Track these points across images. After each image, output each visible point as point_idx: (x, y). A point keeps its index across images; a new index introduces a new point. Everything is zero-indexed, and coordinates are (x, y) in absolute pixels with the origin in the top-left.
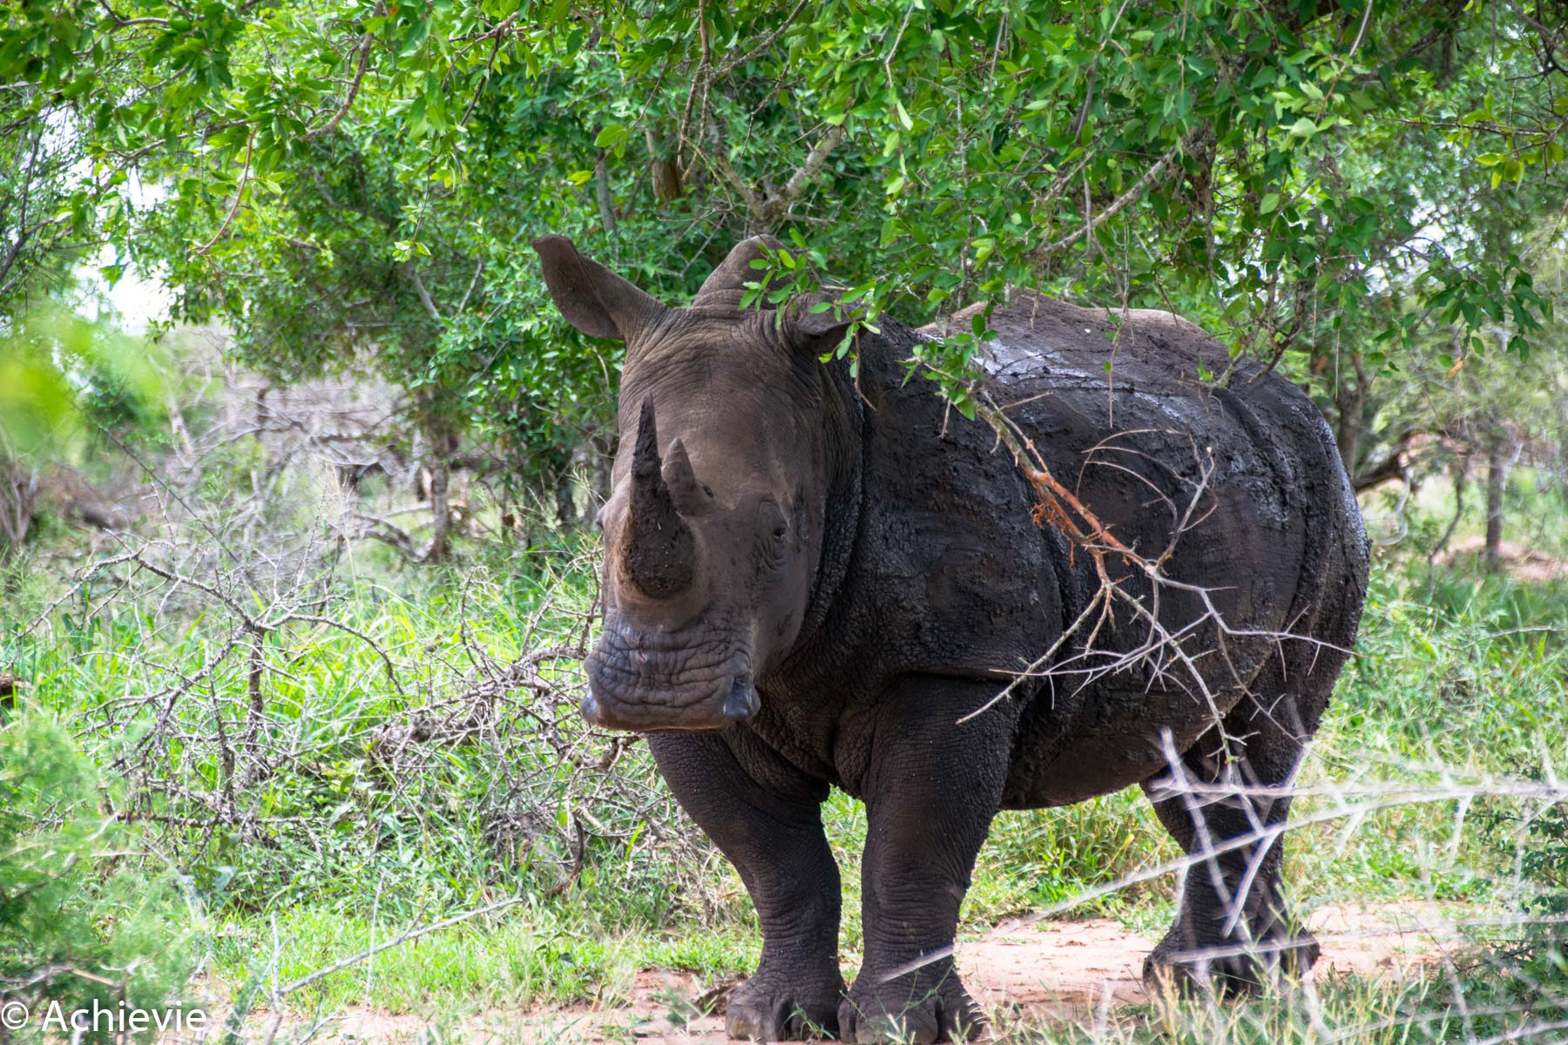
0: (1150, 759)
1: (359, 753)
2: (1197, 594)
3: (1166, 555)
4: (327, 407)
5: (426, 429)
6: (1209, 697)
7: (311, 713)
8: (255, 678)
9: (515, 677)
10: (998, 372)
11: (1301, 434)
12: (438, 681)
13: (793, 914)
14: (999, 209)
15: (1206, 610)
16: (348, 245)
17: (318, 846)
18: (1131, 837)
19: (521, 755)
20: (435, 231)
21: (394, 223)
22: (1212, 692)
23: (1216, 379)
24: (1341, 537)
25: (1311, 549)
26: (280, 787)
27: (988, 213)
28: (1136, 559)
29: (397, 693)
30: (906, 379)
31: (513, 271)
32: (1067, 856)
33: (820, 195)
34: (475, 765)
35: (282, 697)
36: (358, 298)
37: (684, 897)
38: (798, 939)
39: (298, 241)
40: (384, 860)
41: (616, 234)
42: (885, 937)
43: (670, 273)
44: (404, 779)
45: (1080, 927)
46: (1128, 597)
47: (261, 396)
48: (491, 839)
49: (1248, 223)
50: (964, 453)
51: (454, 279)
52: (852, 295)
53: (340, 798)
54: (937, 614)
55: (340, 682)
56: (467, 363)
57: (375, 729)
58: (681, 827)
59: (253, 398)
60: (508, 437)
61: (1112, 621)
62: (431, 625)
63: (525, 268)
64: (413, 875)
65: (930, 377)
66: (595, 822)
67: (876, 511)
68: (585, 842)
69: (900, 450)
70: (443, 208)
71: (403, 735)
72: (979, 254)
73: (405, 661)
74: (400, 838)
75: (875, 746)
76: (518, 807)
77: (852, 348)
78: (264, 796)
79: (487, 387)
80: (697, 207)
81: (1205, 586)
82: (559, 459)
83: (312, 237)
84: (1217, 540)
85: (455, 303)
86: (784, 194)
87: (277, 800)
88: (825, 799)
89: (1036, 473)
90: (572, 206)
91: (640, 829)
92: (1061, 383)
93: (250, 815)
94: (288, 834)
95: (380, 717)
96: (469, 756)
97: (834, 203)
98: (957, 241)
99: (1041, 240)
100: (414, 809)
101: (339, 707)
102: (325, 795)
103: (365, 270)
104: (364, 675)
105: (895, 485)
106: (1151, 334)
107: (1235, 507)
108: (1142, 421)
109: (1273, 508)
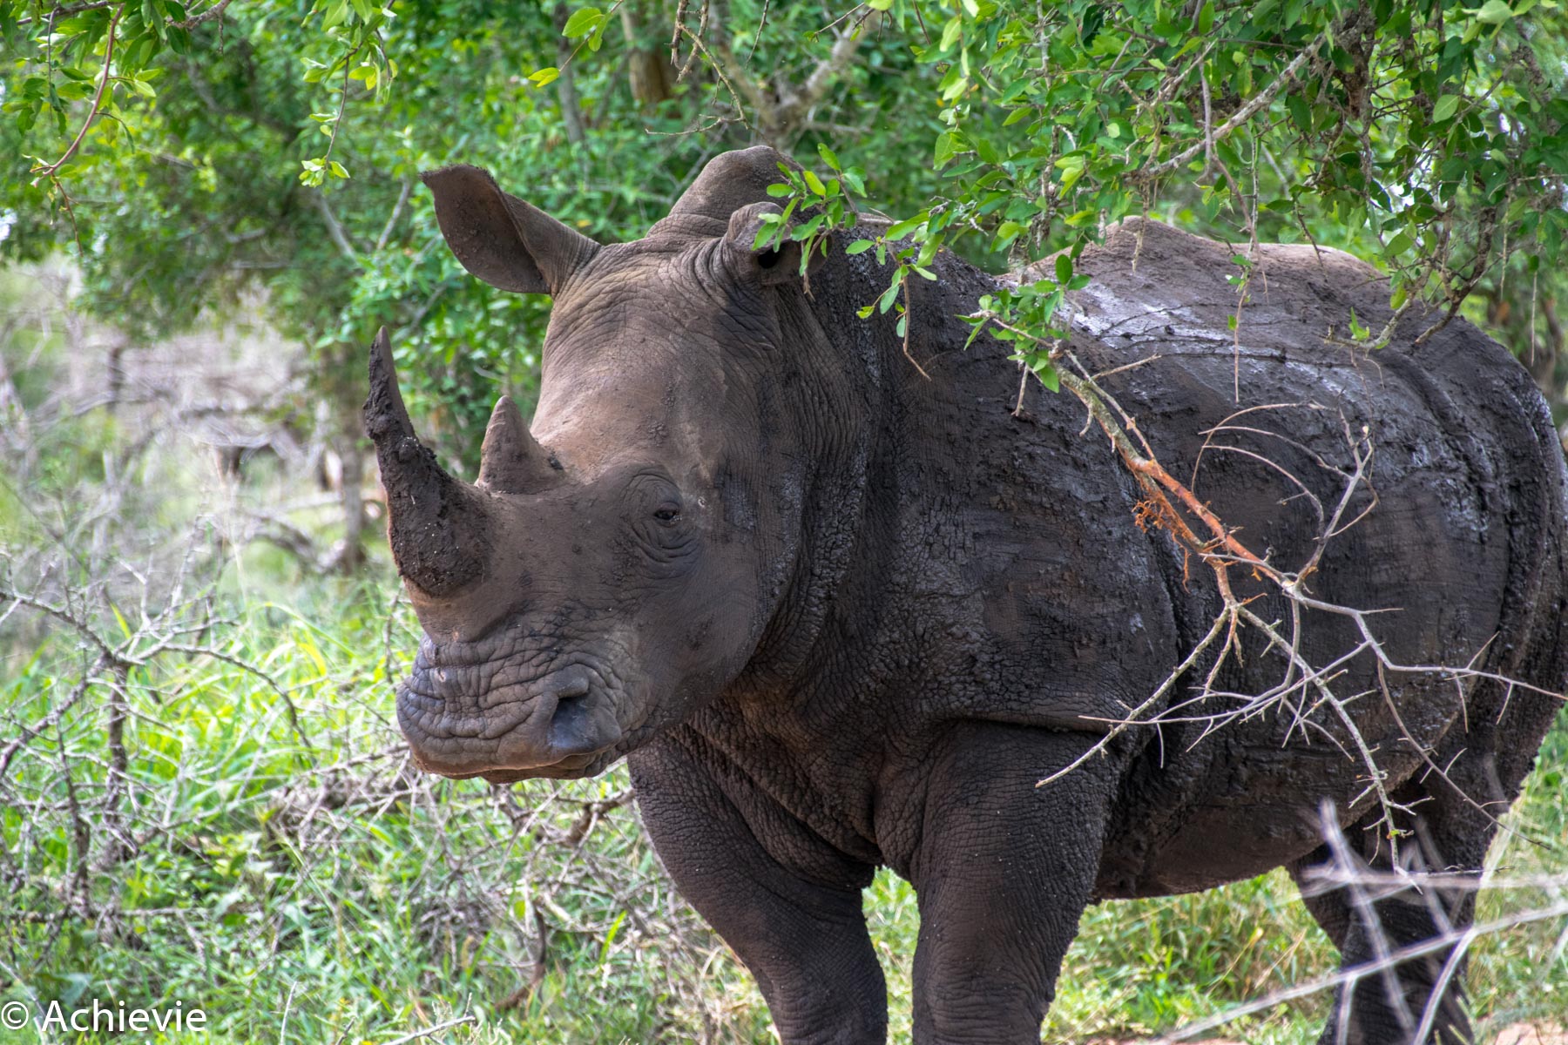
0: (1300, 837)
1: (253, 824)
3: (1310, 567)
4: (199, 370)
5: (334, 398)
6: (1366, 752)
7: (189, 772)
8: (117, 728)
10: (1103, 332)
11: (1505, 417)
12: (357, 729)
14: (1091, 118)
15: (1364, 640)
16: (233, 161)
17: (199, 945)
18: (1259, 932)
19: (465, 827)
20: (346, 144)
21: (294, 133)
22: (1370, 745)
23: (1372, 338)
25: (1517, 566)
26: (150, 869)
27: (1076, 124)
28: (1270, 573)
29: (302, 746)
30: (970, 339)
32: (1176, 956)
33: (850, 96)
34: (404, 839)
35: (152, 753)
36: (247, 228)
37: (676, 1011)
39: (170, 157)
40: (286, 964)
41: (585, 148)
44: (313, 859)
46: (1259, 622)
47: (116, 354)
48: (425, 936)
49: (1417, 133)
50: (1044, 435)
51: (372, 206)
52: (900, 230)
53: (226, 883)
54: (999, 644)
55: (228, 731)
56: (390, 316)
57: (274, 793)
58: (674, 920)
59: (105, 358)
60: (444, 412)
61: (1238, 653)
62: (345, 657)
64: (323, 983)
65: (1001, 336)
66: (561, 913)
68: (548, 939)
69: (956, 430)
70: (357, 113)
71: (311, 801)
72: (1064, 177)
73: (312, 705)
74: (306, 934)
75: (929, 815)
76: (462, 894)
77: (900, 299)
78: (129, 882)
79: (417, 347)
80: (689, 112)
83: (188, 153)
84: (1391, 556)
85: (373, 237)
86: (804, 95)
87: (147, 886)
89: (1139, 462)
90: (528, 110)
91: (619, 922)
92: (1189, 348)
93: (110, 906)
94: (160, 931)
95: (281, 777)
96: (397, 827)
97: (868, 106)
98: (1036, 160)
99: (1146, 158)
100: (324, 896)
101: (227, 764)
102: (208, 880)
103: (256, 194)
104: (259, 723)
105: (946, 474)
106: (1313, 279)
107: (1417, 512)
108: (1294, 398)
109: (1467, 514)
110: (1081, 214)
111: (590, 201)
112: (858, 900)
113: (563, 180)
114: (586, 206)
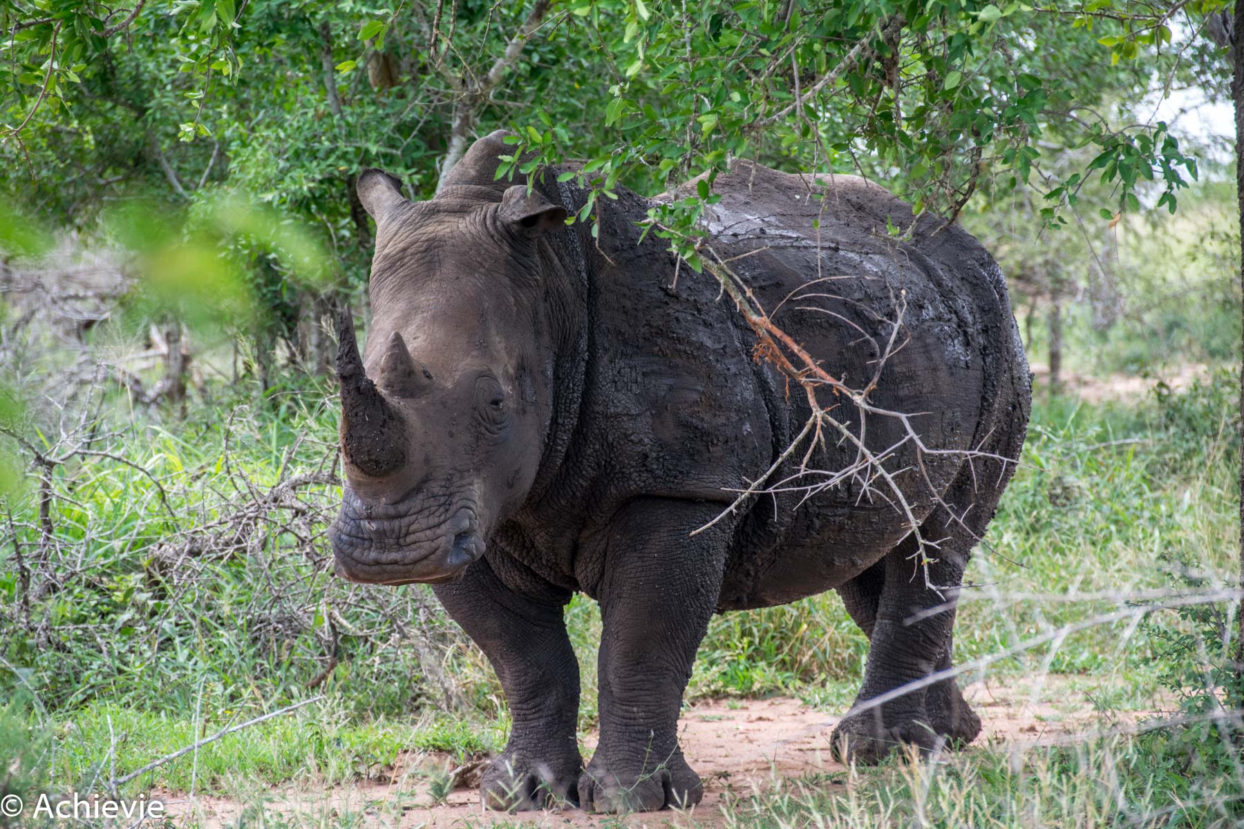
0: (854, 564)
1: (138, 568)
2: (898, 420)
3: (871, 386)
6: (907, 508)
7: (93, 535)
8: (45, 506)
9: (275, 500)
10: (720, 232)
11: (977, 285)
13: (538, 700)
14: (721, 89)
15: (906, 433)
16: (102, 129)
17: (104, 649)
18: (805, 626)
19: (281, 568)
21: (142, 111)
22: (910, 503)
23: (901, 234)
24: (1011, 369)
25: (988, 383)
26: (70, 599)
27: (710, 93)
28: (845, 391)
29: (168, 517)
31: (255, 150)
32: (751, 644)
33: (517, 82)
34: (239, 577)
35: (68, 522)
36: (110, 175)
37: (424, 686)
38: (542, 722)
39: (63, 127)
40: (163, 660)
41: (343, 118)
42: (616, 720)
43: (389, 150)
44: (180, 590)
45: (765, 704)
46: (836, 423)
48: (255, 640)
49: (931, 97)
50: (684, 305)
52: (593, 166)
53: (121, 607)
54: (662, 445)
55: (117, 507)
57: (151, 547)
61: (823, 444)
63: (265, 147)
64: (189, 672)
65: (663, 235)
66: (345, 622)
67: (606, 359)
68: (339, 641)
69: (628, 304)
71: (179, 552)
72: (704, 129)
73: (175, 489)
74: (177, 640)
75: (609, 558)
76: (281, 612)
77: (593, 212)
80: (411, 95)
81: (907, 412)
82: (289, 312)
83: (75, 124)
84: (911, 377)
85: (196, 179)
86: (487, 82)
87: (68, 610)
88: (568, 602)
89: (755, 318)
90: (304, 93)
91: (385, 629)
92: (776, 242)
94: (78, 639)
95: (155, 537)
96: (234, 569)
97: (528, 89)
98: (683, 117)
99: (757, 115)
100: (187, 615)
101: (119, 528)
102: (108, 605)
103: (117, 151)
104: (138, 502)
105: (624, 334)
106: (850, 197)
107: (926, 349)
108: (845, 274)
109: (956, 348)
110: (714, 153)
111: (347, 153)
112: (560, 614)
113: (328, 139)
114: (344, 156)
